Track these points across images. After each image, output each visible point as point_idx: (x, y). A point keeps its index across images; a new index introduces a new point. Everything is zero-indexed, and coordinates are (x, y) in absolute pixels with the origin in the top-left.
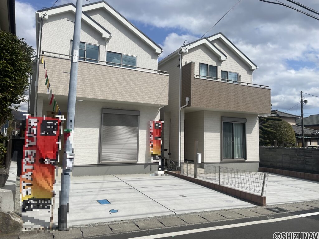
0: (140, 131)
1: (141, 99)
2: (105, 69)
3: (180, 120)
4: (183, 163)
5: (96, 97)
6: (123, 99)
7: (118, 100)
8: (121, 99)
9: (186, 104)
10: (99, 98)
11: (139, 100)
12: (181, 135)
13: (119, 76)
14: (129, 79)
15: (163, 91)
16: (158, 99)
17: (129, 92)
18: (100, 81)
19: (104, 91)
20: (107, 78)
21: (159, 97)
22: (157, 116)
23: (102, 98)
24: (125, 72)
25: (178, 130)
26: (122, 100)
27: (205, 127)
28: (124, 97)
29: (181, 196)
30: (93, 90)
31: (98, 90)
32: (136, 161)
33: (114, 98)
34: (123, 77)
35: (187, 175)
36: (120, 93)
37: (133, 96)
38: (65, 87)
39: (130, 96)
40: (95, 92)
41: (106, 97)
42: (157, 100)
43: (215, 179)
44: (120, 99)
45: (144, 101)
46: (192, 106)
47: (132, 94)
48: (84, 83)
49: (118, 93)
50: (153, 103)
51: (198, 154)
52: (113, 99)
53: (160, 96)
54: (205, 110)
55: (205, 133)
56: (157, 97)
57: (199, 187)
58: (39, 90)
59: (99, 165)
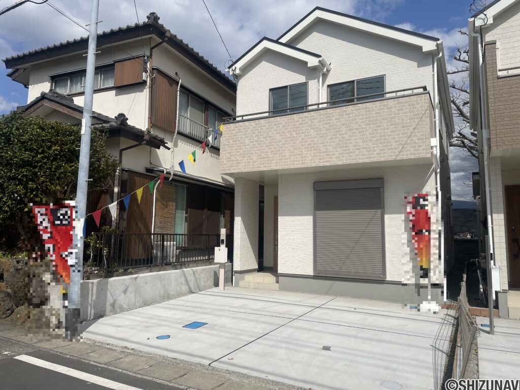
0: (386, 216)
1: (365, 155)
2: (299, 118)
5: (286, 167)
6: (330, 161)
7: (321, 165)
8: (327, 162)
10: (292, 167)
11: (359, 159)
12: (494, 221)
13: (321, 123)
14: (339, 124)
15: (414, 129)
16: (402, 148)
17: (340, 147)
18: (291, 140)
19: (299, 155)
20: (303, 133)
21: (405, 144)
24: (332, 113)
26: (328, 164)
28: (331, 158)
30: (282, 156)
31: (290, 156)
32: (382, 276)
34: (327, 124)
36: (324, 152)
37: (347, 153)
38: (247, 160)
39: (343, 153)
40: (285, 159)
41: (302, 164)
42: (400, 152)
44: (324, 162)
45: (370, 158)
47: (345, 150)
48: (269, 149)
49: (320, 152)
50: (393, 158)
52: (313, 165)
53: (409, 142)
56: (400, 144)
59: (315, 277)
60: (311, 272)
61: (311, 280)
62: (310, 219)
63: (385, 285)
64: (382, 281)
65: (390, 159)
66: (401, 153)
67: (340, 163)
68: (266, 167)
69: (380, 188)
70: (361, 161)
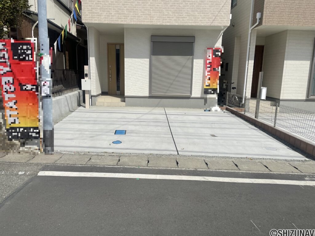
0: (195, 60)
1: (193, 20)
3: (250, 45)
4: (249, 99)
5: (139, 23)
6: (170, 22)
7: (164, 24)
9: (256, 22)
10: (143, 23)
11: (189, 22)
12: (249, 64)
15: (222, 7)
16: (215, 18)
17: (177, 13)
19: (148, 15)
21: (217, 16)
22: (218, 42)
23: (146, 23)
25: (246, 58)
26: (168, 24)
27: (286, 54)
28: (171, 20)
29: (211, 135)
30: (135, 14)
32: (189, 94)
33: (159, 22)
35: (244, 114)
36: (166, 15)
37: (182, 18)
40: (137, 17)
41: (151, 22)
42: (214, 20)
43: (271, 120)
44: (166, 22)
45: (196, 22)
46: (263, 24)
47: (180, 15)
48: (126, 7)
49: (164, 15)
50: (209, 24)
51: (262, 88)
52: (159, 24)
53: (219, 15)
54: (290, 30)
55: (285, 62)
56: (214, 16)
57: (248, 128)
58: (84, 20)
59: (150, 97)
60: (147, 94)
61: (147, 99)
62: (147, 61)
63: (190, 99)
64: (189, 98)
65: (207, 24)
66: (214, 22)
67: (177, 24)
68: (122, 21)
69: (193, 42)
70: (190, 24)
